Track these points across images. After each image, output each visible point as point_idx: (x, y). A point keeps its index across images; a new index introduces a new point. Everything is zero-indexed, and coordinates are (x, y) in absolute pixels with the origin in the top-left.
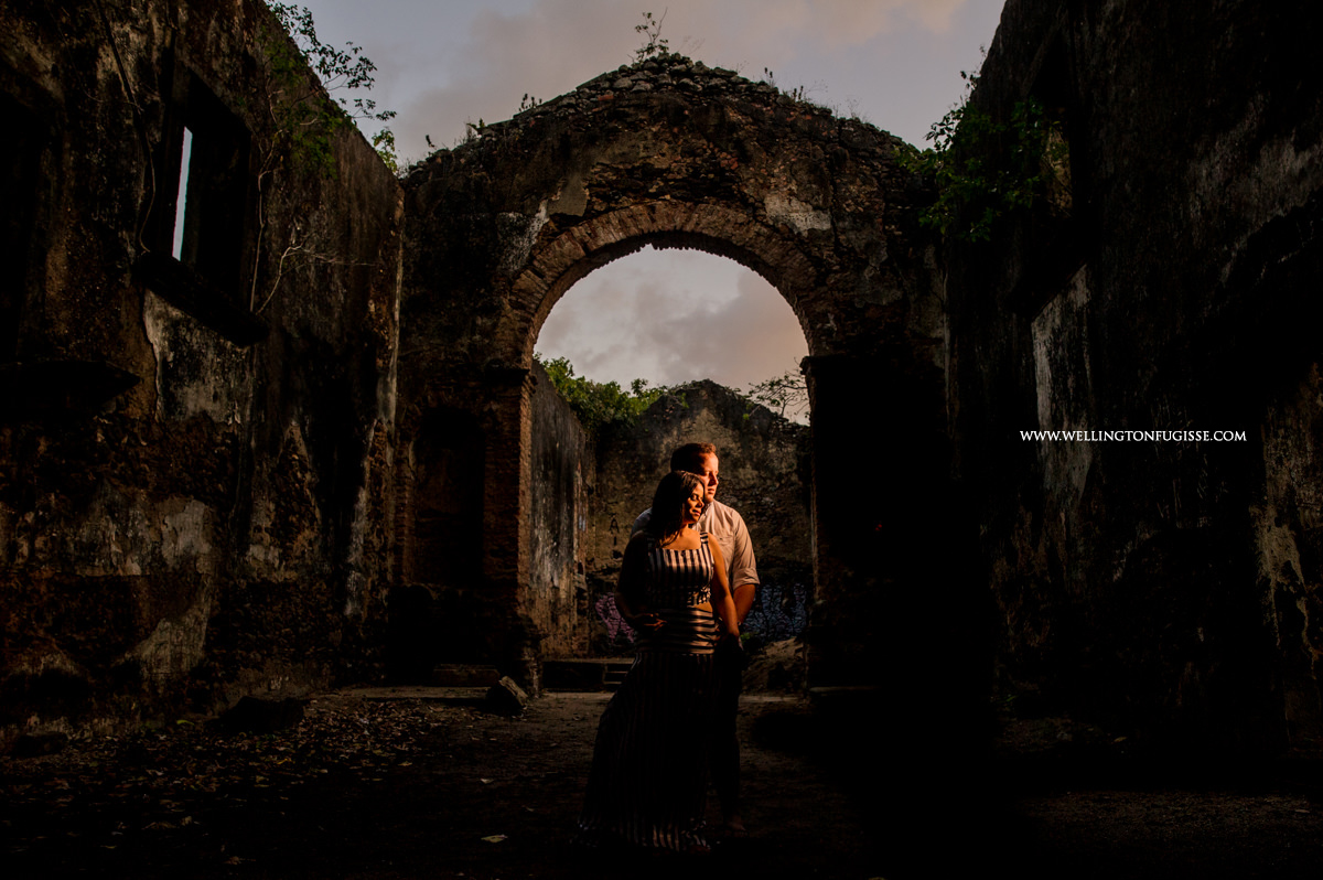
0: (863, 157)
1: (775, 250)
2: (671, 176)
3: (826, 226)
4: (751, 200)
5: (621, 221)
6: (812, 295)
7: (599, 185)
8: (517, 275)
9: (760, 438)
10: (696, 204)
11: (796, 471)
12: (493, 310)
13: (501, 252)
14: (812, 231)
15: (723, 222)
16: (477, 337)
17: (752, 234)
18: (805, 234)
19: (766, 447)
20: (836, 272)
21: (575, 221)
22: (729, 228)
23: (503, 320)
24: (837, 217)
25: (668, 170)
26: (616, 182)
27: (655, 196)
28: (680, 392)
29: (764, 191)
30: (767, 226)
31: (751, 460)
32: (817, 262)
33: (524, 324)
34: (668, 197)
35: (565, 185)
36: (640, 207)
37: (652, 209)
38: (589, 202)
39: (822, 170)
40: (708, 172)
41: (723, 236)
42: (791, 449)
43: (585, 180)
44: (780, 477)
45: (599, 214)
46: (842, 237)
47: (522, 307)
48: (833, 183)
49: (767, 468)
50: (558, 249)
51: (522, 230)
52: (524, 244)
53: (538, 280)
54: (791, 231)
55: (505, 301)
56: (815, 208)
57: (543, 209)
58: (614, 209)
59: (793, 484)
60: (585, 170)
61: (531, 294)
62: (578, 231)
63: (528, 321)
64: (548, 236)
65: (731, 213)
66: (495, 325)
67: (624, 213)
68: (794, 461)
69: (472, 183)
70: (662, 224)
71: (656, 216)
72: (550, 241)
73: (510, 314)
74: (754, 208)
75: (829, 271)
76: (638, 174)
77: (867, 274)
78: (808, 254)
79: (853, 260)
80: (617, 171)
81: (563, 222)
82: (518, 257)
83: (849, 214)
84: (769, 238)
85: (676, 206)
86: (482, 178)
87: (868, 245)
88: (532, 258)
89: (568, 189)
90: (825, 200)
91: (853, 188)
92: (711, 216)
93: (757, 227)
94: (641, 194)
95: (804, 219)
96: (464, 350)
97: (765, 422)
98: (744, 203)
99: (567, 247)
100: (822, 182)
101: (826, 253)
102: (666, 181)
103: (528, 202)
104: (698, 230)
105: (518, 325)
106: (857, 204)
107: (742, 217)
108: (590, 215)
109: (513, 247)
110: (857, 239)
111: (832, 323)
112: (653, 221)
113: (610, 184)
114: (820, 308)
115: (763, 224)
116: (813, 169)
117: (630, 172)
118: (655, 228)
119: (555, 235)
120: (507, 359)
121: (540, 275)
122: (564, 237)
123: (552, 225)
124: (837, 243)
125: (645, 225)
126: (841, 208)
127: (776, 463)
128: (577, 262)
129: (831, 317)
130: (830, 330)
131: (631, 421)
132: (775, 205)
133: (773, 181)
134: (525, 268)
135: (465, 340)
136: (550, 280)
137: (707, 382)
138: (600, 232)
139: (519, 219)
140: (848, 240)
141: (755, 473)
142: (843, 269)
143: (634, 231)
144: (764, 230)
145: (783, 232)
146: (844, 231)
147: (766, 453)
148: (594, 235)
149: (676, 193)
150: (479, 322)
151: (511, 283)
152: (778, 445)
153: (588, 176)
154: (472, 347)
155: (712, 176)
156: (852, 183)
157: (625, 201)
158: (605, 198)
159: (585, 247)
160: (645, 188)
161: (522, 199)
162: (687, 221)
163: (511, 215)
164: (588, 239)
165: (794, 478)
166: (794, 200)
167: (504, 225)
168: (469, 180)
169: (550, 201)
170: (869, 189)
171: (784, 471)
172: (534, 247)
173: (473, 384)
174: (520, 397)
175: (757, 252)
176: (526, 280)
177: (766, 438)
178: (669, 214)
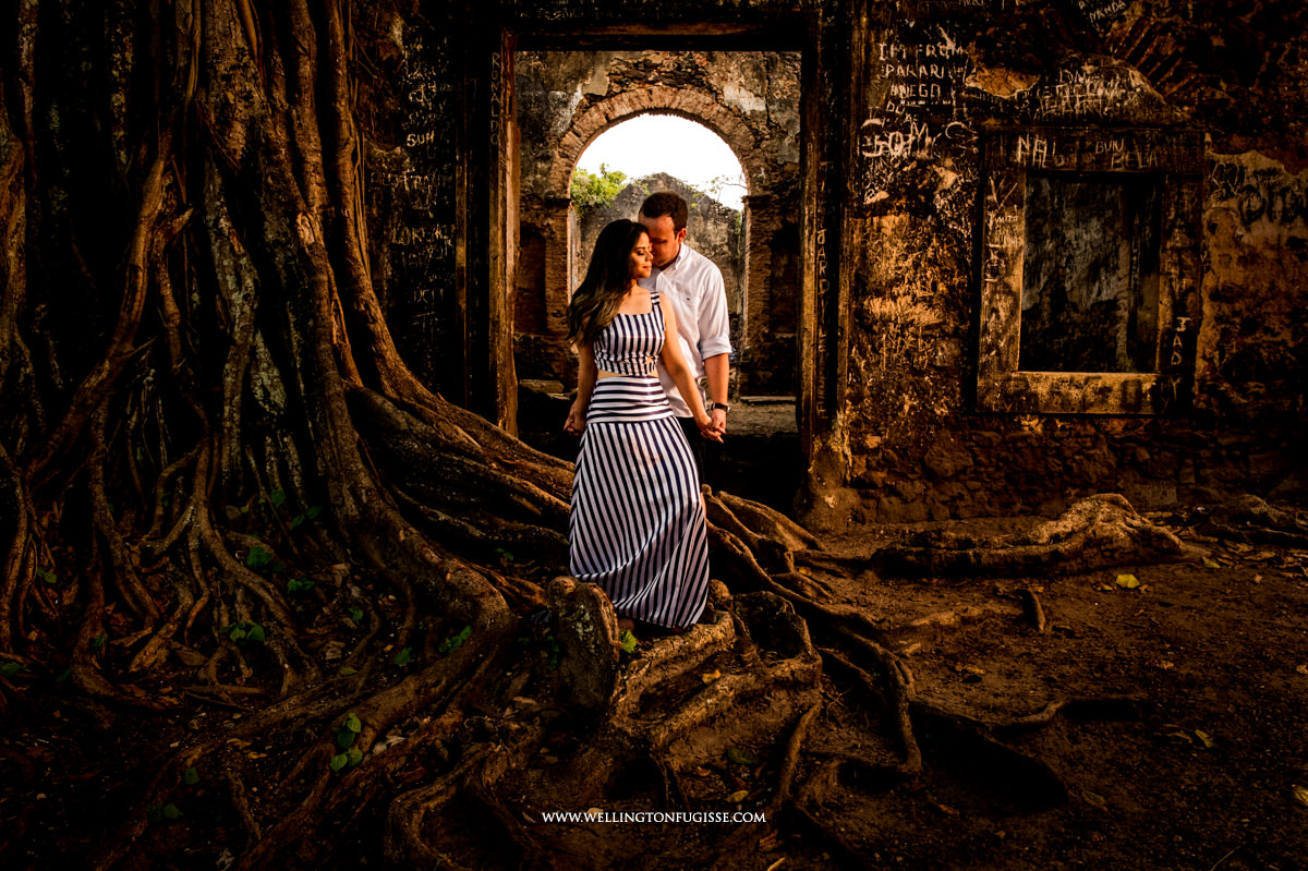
0: (789, 60)
1: (729, 123)
2: (662, 69)
3: (762, 108)
4: (715, 88)
5: (630, 100)
6: (752, 155)
7: (616, 74)
8: (563, 135)
9: (702, 218)
10: (679, 89)
11: (727, 244)
12: (547, 158)
13: (552, 118)
14: (753, 111)
15: (696, 102)
16: (539, 176)
17: (715, 112)
18: (749, 113)
19: (706, 225)
20: (767, 139)
21: (601, 98)
22: (700, 107)
23: (555, 165)
24: (769, 102)
25: (661, 64)
26: (627, 72)
27: (652, 83)
28: (644, 182)
29: (724, 82)
30: (725, 107)
31: (694, 234)
32: (756, 133)
33: (568, 168)
34: (660, 84)
35: (594, 73)
36: (643, 90)
37: (651, 92)
38: (610, 86)
39: (761, 69)
40: (687, 67)
41: (696, 113)
42: (724, 226)
43: (607, 70)
44: (715, 248)
45: (616, 94)
46: (772, 116)
47: (567, 157)
48: (768, 78)
49: (705, 241)
50: (589, 118)
51: (565, 104)
52: (567, 114)
53: (577, 138)
54: (740, 110)
55: (556, 152)
56: (756, 96)
57: (579, 88)
58: (625, 91)
59: (724, 253)
60: (607, 63)
61: (572, 148)
62: (603, 106)
63: (571, 166)
64: (584, 108)
65: (702, 97)
66: (550, 169)
67: (632, 94)
68: (726, 236)
69: (532, 70)
70: (656, 103)
71: (653, 97)
72: (584, 112)
73: (560, 161)
74: (716, 93)
75: (762, 139)
76: (642, 67)
77: (787, 141)
78: (750, 127)
79: (779, 131)
80: (627, 64)
81: (593, 99)
82: (564, 123)
83: (778, 100)
84: (725, 115)
85: (666, 90)
86: (538, 66)
87: (788, 122)
88: (573, 123)
89: (596, 77)
90: (762, 90)
91: (781, 82)
92: (689, 97)
93: (718, 107)
94: (643, 81)
95: (750, 103)
96: (531, 184)
97: (706, 206)
98: (710, 90)
99: (595, 116)
100: (760, 77)
101: (761, 127)
102: (660, 72)
103: (569, 84)
104: (680, 108)
105: (564, 169)
106: (783, 93)
107: (708, 99)
108: (610, 95)
109: (560, 116)
110: (781, 118)
111: (763, 174)
112: (651, 100)
113: (623, 73)
114: (756, 163)
115: (722, 105)
116: (756, 68)
117: (636, 65)
118: (652, 105)
119: (587, 108)
120: (558, 191)
121: (578, 135)
122: (593, 109)
123: (585, 101)
124: (769, 120)
125: (646, 103)
126: (772, 97)
127: (712, 238)
128: (601, 127)
129: (763, 169)
130: (762, 178)
131: (608, 203)
132: (731, 93)
133: (729, 75)
134: (568, 130)
135: (531, 178)
136: (584, 139)
137: (663, 174)
138: (616, 106)
139: (564, 96)
140: (776, 118)
141: (698, 244)
142: (772, 137)
143: (638, 107)
144: (722, 109)
145: (735, 112)
146: (773, 112)
147: (705, 230)
148: (612, 109)
149: (667, 81)
150: (539, 166)
151: (559, 141)
152: (715, 223)
153: (609, 67)
154: (535, 182)
155: (689, 70)
156: (780, 78)
157: (633, 86)
158: (620, 83)
159: (607, 118)
160: (645, 77)
161: (565, 82)
162: (674, 100)
163: (558, 93)
164: (608, 111)
165: (726, 248)
166: (742, 89)
167: (554, 100)
168: (530, 67)
169: (584, 85)
170: (790, 83)
171: (718, 243)
172: (574, 116)
173: (536, 207)
174: (566, 216)
175: (718, 124)
176: (569, 139)
177: (706, 219)
178: (662, 94)
